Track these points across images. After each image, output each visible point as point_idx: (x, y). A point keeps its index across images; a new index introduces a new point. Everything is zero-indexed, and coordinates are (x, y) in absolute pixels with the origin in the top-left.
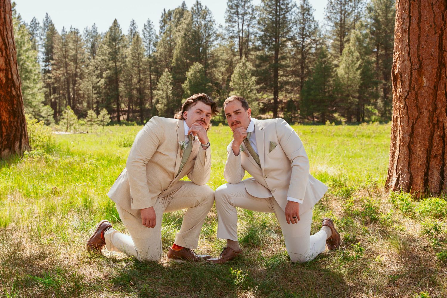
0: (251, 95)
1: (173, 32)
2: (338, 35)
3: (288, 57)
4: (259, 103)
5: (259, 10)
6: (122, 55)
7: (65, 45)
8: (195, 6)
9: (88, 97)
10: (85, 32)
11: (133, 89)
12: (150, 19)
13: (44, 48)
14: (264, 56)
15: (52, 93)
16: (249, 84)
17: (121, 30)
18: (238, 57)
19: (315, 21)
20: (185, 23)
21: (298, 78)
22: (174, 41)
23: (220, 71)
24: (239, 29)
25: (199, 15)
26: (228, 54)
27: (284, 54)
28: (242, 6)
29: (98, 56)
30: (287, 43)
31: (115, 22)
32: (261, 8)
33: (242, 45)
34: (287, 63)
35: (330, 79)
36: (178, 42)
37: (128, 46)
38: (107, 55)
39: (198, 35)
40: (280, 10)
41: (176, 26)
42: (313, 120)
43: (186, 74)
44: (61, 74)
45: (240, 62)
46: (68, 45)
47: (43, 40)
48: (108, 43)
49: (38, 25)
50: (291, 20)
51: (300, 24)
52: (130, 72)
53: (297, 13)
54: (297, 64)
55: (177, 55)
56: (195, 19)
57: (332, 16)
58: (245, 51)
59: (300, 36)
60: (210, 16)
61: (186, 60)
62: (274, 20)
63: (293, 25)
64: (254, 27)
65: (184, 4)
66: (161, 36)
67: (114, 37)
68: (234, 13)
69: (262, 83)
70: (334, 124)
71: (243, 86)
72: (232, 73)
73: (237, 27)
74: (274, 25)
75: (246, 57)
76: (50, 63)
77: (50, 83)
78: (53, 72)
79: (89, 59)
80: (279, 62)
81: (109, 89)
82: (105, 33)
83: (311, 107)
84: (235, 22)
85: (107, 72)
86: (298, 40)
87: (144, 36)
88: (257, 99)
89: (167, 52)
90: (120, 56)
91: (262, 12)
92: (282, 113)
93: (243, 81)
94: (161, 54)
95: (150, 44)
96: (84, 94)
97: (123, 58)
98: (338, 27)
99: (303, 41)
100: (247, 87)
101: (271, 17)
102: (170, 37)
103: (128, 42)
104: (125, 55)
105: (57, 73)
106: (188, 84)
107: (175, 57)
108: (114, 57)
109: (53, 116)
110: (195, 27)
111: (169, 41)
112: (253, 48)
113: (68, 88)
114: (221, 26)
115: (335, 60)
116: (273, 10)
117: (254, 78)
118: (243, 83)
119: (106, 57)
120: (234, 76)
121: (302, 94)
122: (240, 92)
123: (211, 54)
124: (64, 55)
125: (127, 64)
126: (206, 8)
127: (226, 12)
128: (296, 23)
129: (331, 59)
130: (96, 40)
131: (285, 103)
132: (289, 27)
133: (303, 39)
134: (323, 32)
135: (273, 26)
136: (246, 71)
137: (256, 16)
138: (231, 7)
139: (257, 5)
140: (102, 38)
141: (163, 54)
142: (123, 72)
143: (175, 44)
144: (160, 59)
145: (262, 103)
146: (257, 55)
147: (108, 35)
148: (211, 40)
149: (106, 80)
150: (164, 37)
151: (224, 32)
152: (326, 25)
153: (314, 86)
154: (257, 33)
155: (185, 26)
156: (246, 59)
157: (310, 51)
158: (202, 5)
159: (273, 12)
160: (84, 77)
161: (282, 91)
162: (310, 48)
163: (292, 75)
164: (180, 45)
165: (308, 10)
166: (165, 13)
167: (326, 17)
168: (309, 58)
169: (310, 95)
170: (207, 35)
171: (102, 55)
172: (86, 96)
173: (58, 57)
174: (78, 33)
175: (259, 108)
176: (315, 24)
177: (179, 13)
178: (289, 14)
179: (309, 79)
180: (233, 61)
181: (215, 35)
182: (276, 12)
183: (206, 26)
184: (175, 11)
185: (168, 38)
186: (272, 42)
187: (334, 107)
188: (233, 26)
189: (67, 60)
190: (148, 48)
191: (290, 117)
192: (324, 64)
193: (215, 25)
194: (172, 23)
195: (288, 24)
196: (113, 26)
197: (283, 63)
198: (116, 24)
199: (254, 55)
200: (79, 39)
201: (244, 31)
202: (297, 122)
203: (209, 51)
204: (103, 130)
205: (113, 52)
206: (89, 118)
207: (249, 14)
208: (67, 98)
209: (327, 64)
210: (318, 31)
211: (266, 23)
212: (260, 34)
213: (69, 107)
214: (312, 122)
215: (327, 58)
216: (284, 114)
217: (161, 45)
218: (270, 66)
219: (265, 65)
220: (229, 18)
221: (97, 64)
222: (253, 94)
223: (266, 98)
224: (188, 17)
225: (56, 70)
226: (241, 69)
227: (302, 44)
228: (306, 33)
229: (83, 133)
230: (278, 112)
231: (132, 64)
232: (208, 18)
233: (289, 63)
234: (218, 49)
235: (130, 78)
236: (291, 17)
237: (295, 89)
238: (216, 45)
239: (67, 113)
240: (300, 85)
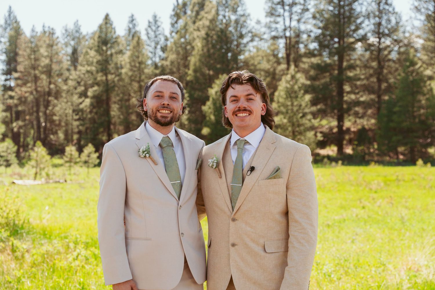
0: (304, 121)
1: (189, 31)
2: (432, 32)
3: (357, 66)
4: (316, 133)
6: (116, 64)
7: (34, 52)
9: (67, 124)
10: (64, 32)
11: (132, 113)
13: (4, 55)
14: (323, 64)
15: (14, 118)
16: (300, 106)
17: (114, 28)
18: (283, 66)
19: (397, 13)
20: (206, 18)
21: (373, 96)
22: (190, 44)
24: (285, 26)
25: (227, 7)
26: (268, 61)
27: (352, 62)
29: (81, 65)
30: (356, 46)
31: (107, 17)
33: (290, 49)
34: (356, 75)
35: (421, 98)
36: (197, 46)
37: (124, 51)
38: (95, 64)
39: (226, 35)
41: (194, 22)
42: (398, 158)
43: (208, 91)
44: (28, 92)
45: (287, 74)
46: (38, 50)
47: (3, 44)
48: (96, 48)
51: (374, 17)
52: (128, 89)
53: (370, 3)
54: (371, 76)
55: (195, 65)
56: (221, 13)
57: (421, 6)
58: (294, 58)
59: (374, 34)
61: (207, 72)
63: (364, 20)
64: (307, 22)
66: (173, 37)
67: (105, 39)
68: (278, 3)
69: (320, 103)
70: (429, 165)
71: (292, 110)
72: (275, 88)
73: (282, 23)
74: (337, 20)
75: (296, 66)
76: (12, 77)
77: (12, 105)
78: (17, 90)
79: (68, 70)
80: (345, 72)
81: (96, 113)
82: (92, 33)
83: (394, 138)
84: (279, 16)
85: (94, 89)
86: (373, 40)
87: (149, 38)
88: (313, 128)
89: (181, 59)
90: (113, 65)
92: (350, 148)
93: (292, 101)
94: (172, 63)
95: (156, 48)
96: (60, 121)
97: (117, 68)
98: (432, 22)
99: (379, 43)
100: (297, 111)
101: (331, 8)
102: (186, 39)
103: (125, 45)
104: (121, 65)
105: (21, 91)
106: (212, 106)
107: (192, 67)
108: (104, 67)
109: (15, 155)
110: (221, 24)
111: (183, 43)
112: (305, 53)
113: (38, 112)
114: (259, 21)
115: (427, 69)
117: (308, 97)
118: (292, 105)
119: (94, 68)
120: (279, 93)
121: (379, 120)
122: (287, 117)
123: (244, 62)
124: (32, 65)
125: (123, 76)
127: (266, 2)
128: (368, 16)
129: (422, 69)
130: (79, 43)
131: (354, 132)
132: (358, 21)
133: (380, 39)
134: (408, 28)
135: (335, 21)
136: (296, 87)
137: (309, 7)
140: (87, 40)
141: (176, 63)
142: (116, 89)
143: (193, 48)
144: (171, 69)
145: (321, 132)
146: (312, 63)
147: (97, 36)
148: (245, 41)
149: (92, 100)
150: (176, 39)
151: (263, 30)
152: (413, 19)
153: (396, 109)
154: (311, 31)
155: (207, 23)
156: (296, 69)
157: (390, 57)
160: (62, 96)
161: (349, 115)
162: (390, 52)
163: (364, 91)
164: (200, 49)
166: (178, 4)
167: (412, 7)
168: (388, 66)
169: (392, 121)
170: (239, 35)
171: (87, 64)
173: (25, 69)
174: (53, 34)
175: (317, 141)
176: (398, 18)
177: (199, 4)
178: (358, 4)
179: (390, 97)
180: (277, 72)
181: (250, 35)
182: (339, 1)
183: (237, 22)
185: (183, 40)
186: (333, 44)
187: (428, 138)
188: (276, 21)
189: (37, 72)
190: (154, 54)
191: (363, 154)
192: (412, 75)
193: (251, 20)
194: (189, 18)
195: (357, 18)
196: (104, 23)
197: (351, 74)
198: (108, 21)
199: (308, 63)
200: (55, 42)
201: (292, 29)
202: (372, 161)
203: (242, 57)
204: (88, 177)
205: (103, 60)
206: (67, 157)
207: (300, 4)
208: (35, 127)
209: (416, 76)
210: (402, 26)
211: (324, 18)
212: (316, 33)
213: (39, 143)
214: (396, 161)
215: (417, 67)
216: (353, 149)
217: (172, 50)
218: (330, 79)
219: (325, 77)
220: (271, 11)
221: (79, 77)
222: (306, 119)
223: (327, 124)
224: (211, 10)
225: (21, 86)
226: (289, 83)
227: (379, 47)
228: (383, 31)
229: (59, 182)
230: (344, 146)
231: (130, 77)
232: (240, 11)
233: (359, 74)
234: (255, 55)
235: (126, 97)
236: (362, 8)
237: (370, 112)
238: (252, 49)
239: (37, 153)
240: (377, 105)
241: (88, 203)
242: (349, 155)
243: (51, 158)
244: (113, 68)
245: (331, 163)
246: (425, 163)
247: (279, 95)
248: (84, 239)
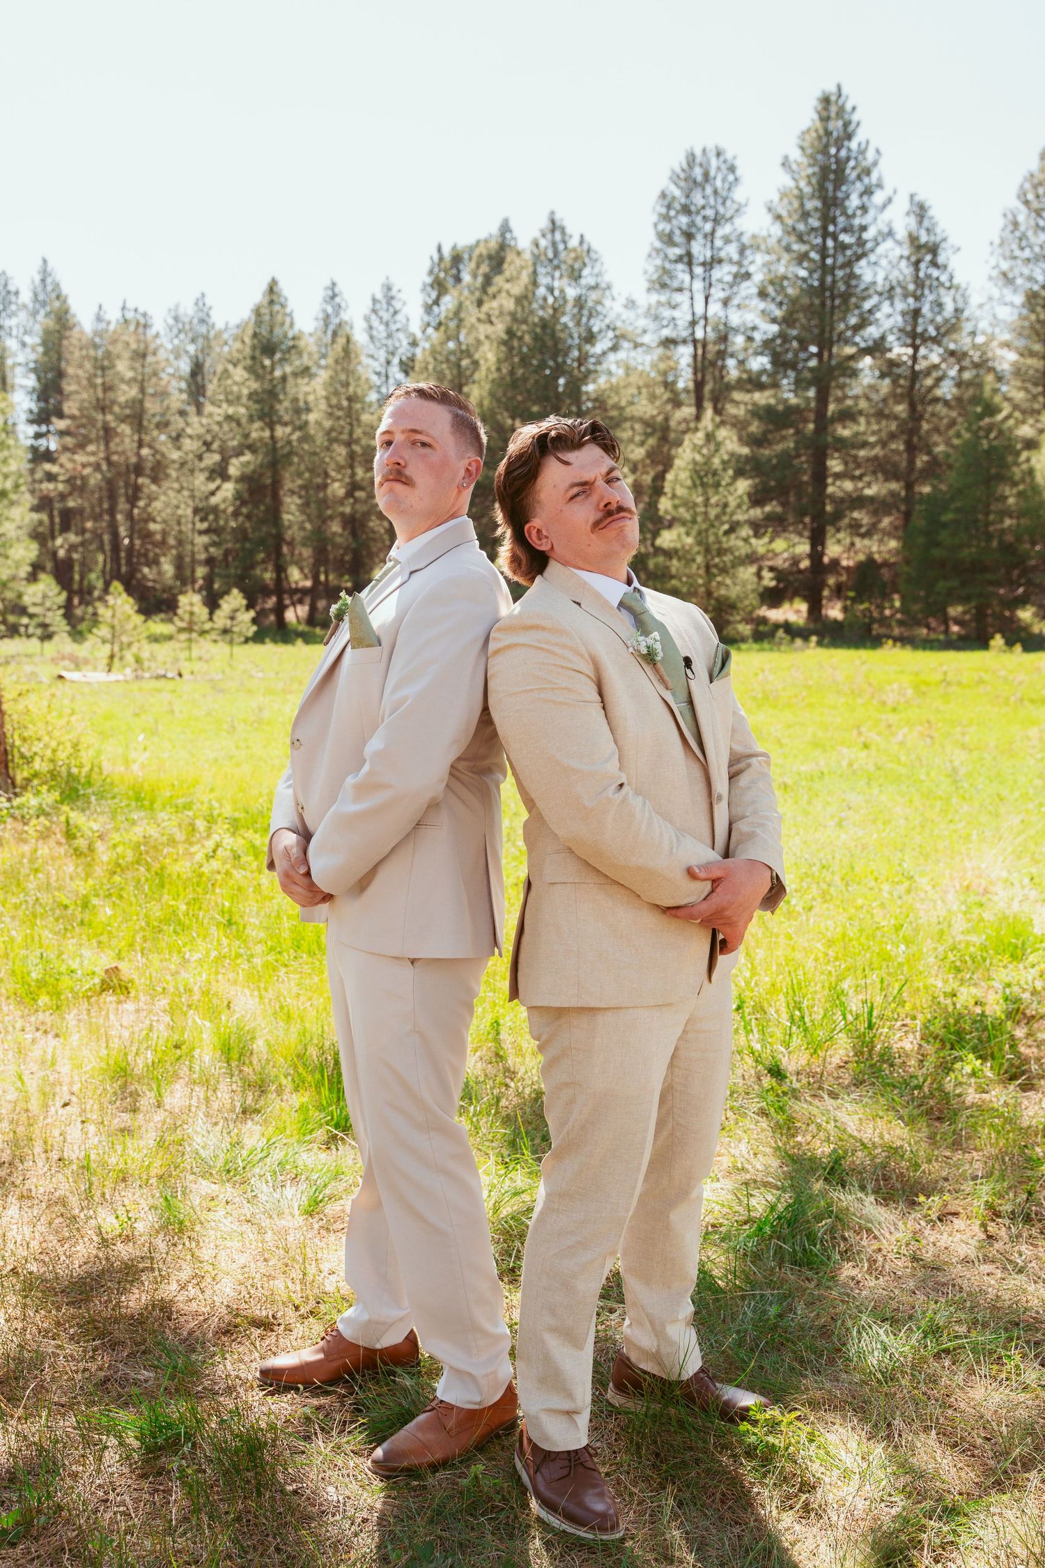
0: (733, 542)
1: (467, 324)
2: (1038, 335)
3: (860, 413)
4: (760, 569)
5: (763, 247)
6: (296, 400)
7: (103, 369)
8: (544, 236)
9: (180, 543)
10: (171, 321)
11: (331, 518)
12: (392, 280)
13: (33, 376)
14: (781, 407)
15: (57, 527)
16: (726, 505)
17: (290, 315)
18: (688, 411)
19: (957, 288)
20: (508, 293)
21: (894, 486)
22: (469, 355)
23: (627, 460)
24: (693, 314)
25: (557, 267)
26: (653, 398)
27: (849, 402)
28: (705, 236)
29: (213, 403)
30: (861, 365)
31: (272, 289)
32: (772, 242)
33: (703, 370)
34: (857, 434)
35: (1007, 491)
36: (486, 360)
37: (314, 370)
38: (244, 400)
39: (553, 335)
40: (835, 248)
41: (480, 303)
42: (947, 631)
44: (89, 464)
45: (697, 429)
46: (113, 366)
47: (28, 350)
48: (249, 362)
49: (13, 298)
50: (874, 283)
51: (905, 296)
52: (322, 461)
53: (895, 261)
54: (892, 436)
56: (544, 280)
57: (1017, 272)
58: (712, 391)
59: (903, 337)
60: (596, 270)
62: (816, 283)
63: (880, 303)
64: (746, 306)
65: (505, 228)
66: (428, 338)
67: (269, 340)
68: (679, 259)
69: (772, 500)
70: (1018, 648)
71: (706, 513)
72: (668, 464)
73: (686, 306)
74: (817, 302)
75: (717, 411)
76: (52, 428)
77: (52, 494)
78: (64, 459)
79: (182, 413)
80: (830, 429)
81: (249, 517)
82: (238, 327)
83: (941, 585)
84: (680, 290)
85: (244, 459)
86: (899, 351)
87: (372, 337)
88: (752, 558)
90: (286, 404)
91: (774, 257)
92: (839, 605)
93: (705, 493)
95: (388, 363)
96: (164, 533)
97: (298, 411)
98: (1039, 309)
99: (914, 358)
100: (717, 517)
101: (803, 273)
102: (460, 343)
103: (316, 356)
104: (306, 403)
105: (74, 461)
108: (266, 409)
109: (62, 611)
111: (452, 352)
112: (739, 380)
113: (112, 512)
114: (633, 302)
115: (1024, 422)
116: (813, 247)
117: (743, 486)
118: (706, 503)
119: (242, 410)
120: (677, 475)
121: (907, 543)
122: (694, 532)
123: (596, 400)
124: (98, 400)
125: (312, 432)
126: (581, 242)
127: (650, 256)
128: (889, 294)
129: (1011, 422)
130: (206, 349)
131: (848, 569)
132: (867, 305)
133: (916, 348)
134: (983, 325)
135: (812, 305)
136: (716, 461)
137: (752, 269)
138: (668, 239)
139: (756, 230)
140: (226, 343)
142: (296, 460)
143: (476, 364)
145: (771, 569)
146: (755, 404)
147: (250, 332)
148: (598, 348)
149: (239, 486)
150: (436, 342)
151: (642, 323)
152: (995, 303)
153: (948, 517)
154: (754, 328)
155: (510, 305)
156: (718, 419)
157: (939, 392)
158: (569, 230)
159: (813, 255)
160: (167, 476)
161: (838, 530)
162: (939, 380)
163: (874, 473)
164: (493, 368)
165: (934, 250)
166: (441, 259)
167: (995, 273)
168: (933, 415)
169: (938, 545)
170: (584, 334)
171: (228, 401)
172: (172, 541)
173: (81, 409)
174: (145, 326)
175: (761, 589)
176: (958, 298)
177: (490, 257)
178: (869, 263)
179: (934, 487)
180: (673, 424)
181: (611, 334)
182: (824, 257)
183: (580, 303)
184: (477, 252)
185: (451, 345)
186: (806, 360)
187: (1020, 585)
188: (673, 303)
189: (109, 417)
190: (383, 379)
191: (867, 620)
192: (987, 437)
193: (613, 299)
194: (466, 292)
195: (864, 299)
196: (265, 302)
197: (845, 432)
198: (275, 298)
199: (746, 404)
200: (152, 347)
201: (710, 321)
202: (889, 637)
203: (590, 388)
204: (230, 666)
205: (264, 391)
206: (182, 620)
207: (731, 261)
208: (107, 547)
209: (995, 438)
210: (968, 320)
211: (786, 295)
212: (765, 333)
213: (117, 586)
214: (942, 637)
215: (1000, 417)
216: (845, 609)
217: (426, 368)
218: (796, 442)
219: (784, 438)
220: (660, 277)
221: (208, 431)
222: (737, 538)
223: (786, 550)
224: (519, 273)
225: (73, 451)
226: (699, 452)
227: (913, 367)
228: (926, 330)
229: (164, 676)
230: (824, 602)
231: (328, 433)
232: (588, 278)
233: (864, 433)
234: (622, 384)
235: (319, 480)
236: (875, 274)
237: (886, 522)
238: (613, 368)
239: (113, 607)
240: (903, 508)
241: (234, 728)
242: (836, 621)
243: (145, 621)
244: (286, 409)
245: (792, 641)
246: (1010, 643)
247: (676, 480)
248: (227, 810)
